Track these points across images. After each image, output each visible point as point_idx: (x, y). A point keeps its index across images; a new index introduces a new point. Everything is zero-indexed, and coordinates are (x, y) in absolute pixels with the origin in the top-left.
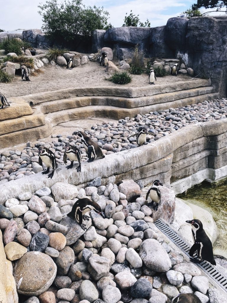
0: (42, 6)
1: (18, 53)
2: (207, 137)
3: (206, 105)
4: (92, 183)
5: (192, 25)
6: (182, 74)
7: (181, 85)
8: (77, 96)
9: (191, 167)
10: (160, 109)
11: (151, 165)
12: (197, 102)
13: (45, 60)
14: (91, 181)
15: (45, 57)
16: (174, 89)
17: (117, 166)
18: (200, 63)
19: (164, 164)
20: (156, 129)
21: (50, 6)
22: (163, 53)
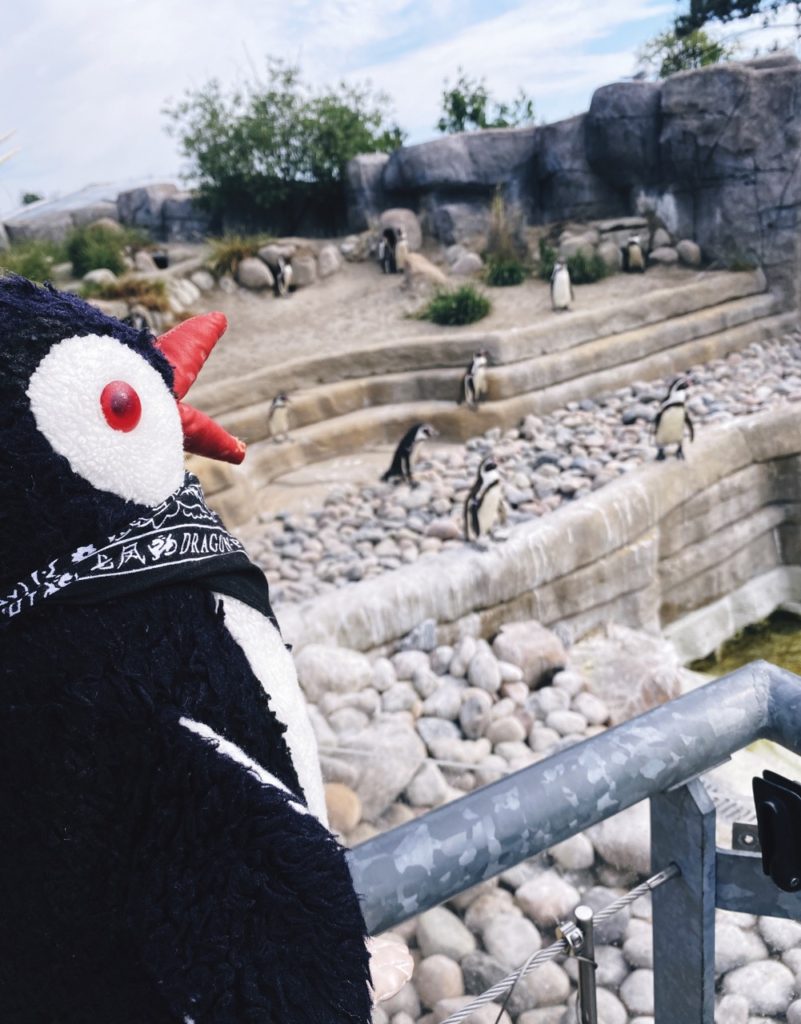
0: (174, 107)
1: (116, 268)
2: (767, 461)
3: (755, 356)
4: (408, 641)
5: (674, 99)
6: (661, 267)
7: (662, 304)
8: (321, 381)
9: (724, 569)
10: (599, 388)
11: (589, 571)
12: (724, 352)
13: (203, 279)
14: (405, 635)
15: (202, 268)
16: (639, 318)
17: (482, 584)
18: (718, 219)
19: (633, 566)
20: (592, 456)
21: (201, 105)
22: (589, 204)
